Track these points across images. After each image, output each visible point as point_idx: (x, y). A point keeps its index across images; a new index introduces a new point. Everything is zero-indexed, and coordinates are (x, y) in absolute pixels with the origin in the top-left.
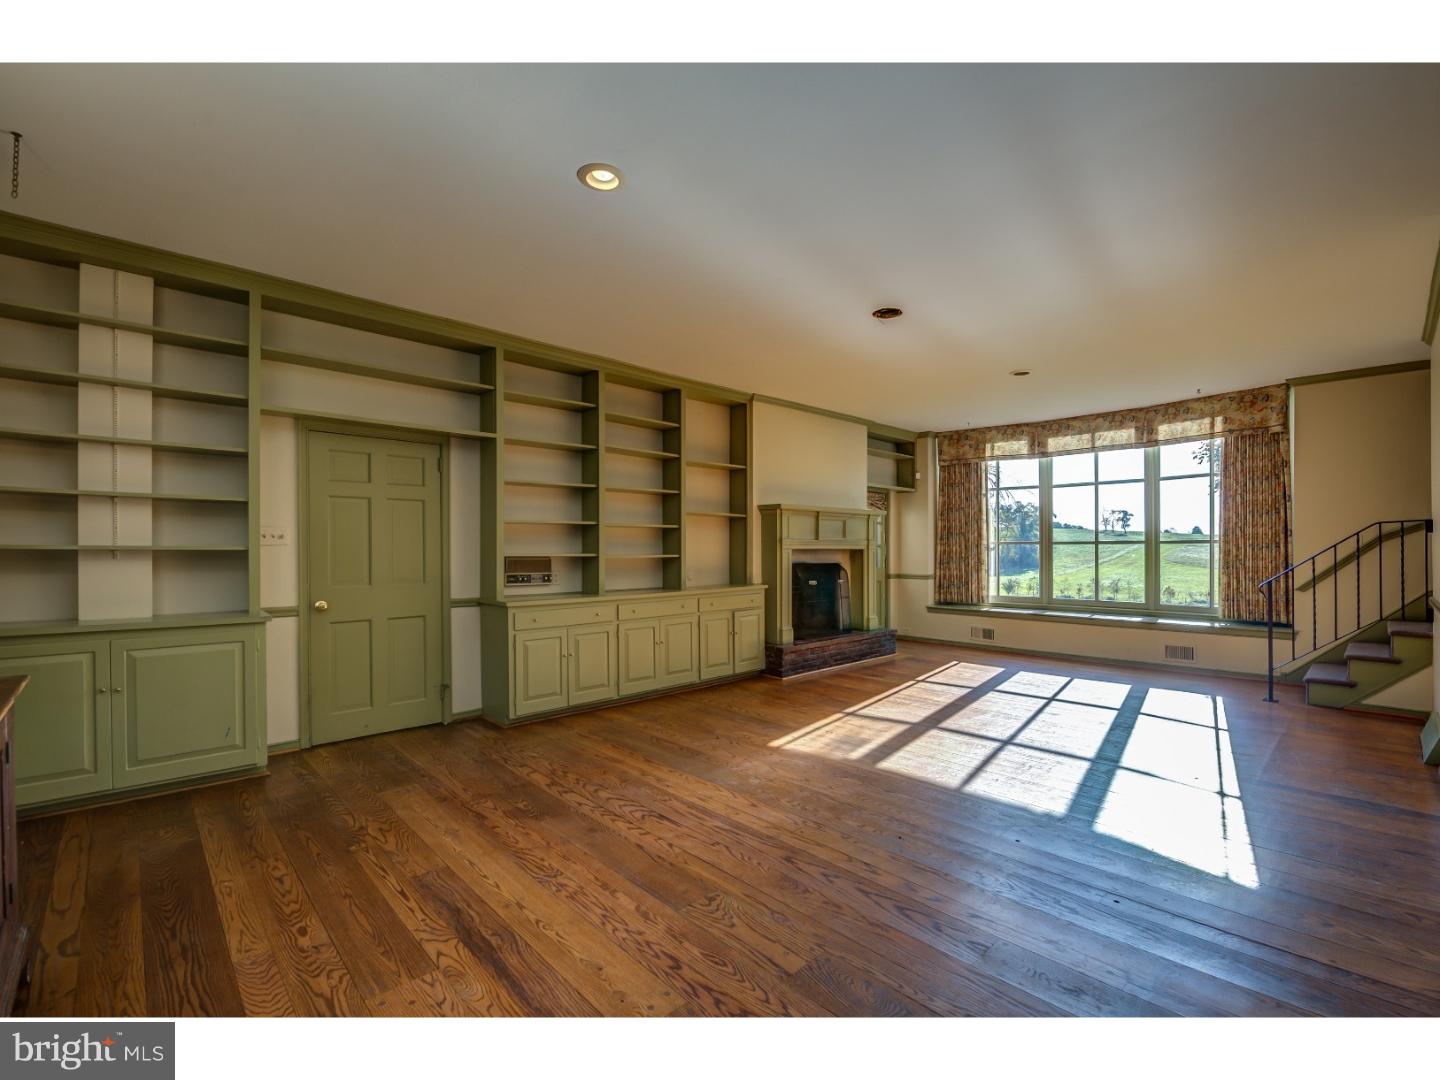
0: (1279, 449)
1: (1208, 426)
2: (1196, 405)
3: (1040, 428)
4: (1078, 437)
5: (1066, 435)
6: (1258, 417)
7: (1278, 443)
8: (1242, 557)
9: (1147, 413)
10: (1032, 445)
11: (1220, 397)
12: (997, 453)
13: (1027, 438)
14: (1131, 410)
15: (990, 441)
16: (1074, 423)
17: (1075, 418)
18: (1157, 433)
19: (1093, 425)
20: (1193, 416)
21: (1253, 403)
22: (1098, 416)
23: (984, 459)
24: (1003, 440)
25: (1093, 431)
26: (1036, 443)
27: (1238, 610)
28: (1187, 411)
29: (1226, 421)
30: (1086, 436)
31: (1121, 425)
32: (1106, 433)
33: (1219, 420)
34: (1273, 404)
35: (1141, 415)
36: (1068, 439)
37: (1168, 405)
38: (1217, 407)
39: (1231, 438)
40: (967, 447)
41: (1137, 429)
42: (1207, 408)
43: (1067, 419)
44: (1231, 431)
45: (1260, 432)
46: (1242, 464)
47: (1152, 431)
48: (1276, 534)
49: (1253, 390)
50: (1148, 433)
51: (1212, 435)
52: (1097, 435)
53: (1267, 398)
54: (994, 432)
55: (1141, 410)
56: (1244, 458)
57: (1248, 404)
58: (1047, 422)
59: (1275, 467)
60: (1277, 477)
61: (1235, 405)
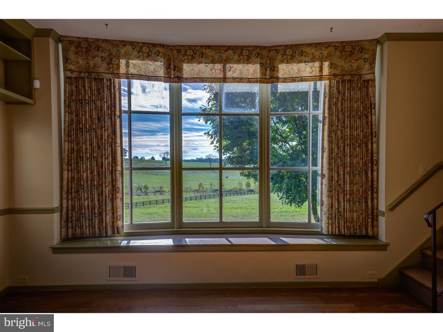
0: (367, 95)
1: (318, 69)
2: (308, 50)
3: (175, 52)
4: (211, 65)
5: (200, 63)
6: (355, 65)
7: (368, 89)
8: (341, 182)
9: (269, 51)
10: (168, 68)
11: (327, 45)
12: (132, 71)
13: (162, 59)
14: (257, 47)
15: (124, 57)
16: (207, 51)
17: (208, 47)
18: (277, 71)
19: (224, 56)
20: (306, 59)
21: (352, 53)
22: (229, 48)
23: (118, 76)
24: (138, 58)
25: (225, 61)
26: (172, 66)
27: (339, 227)
28: (302, 54)
29: (331, 66)
30: (219, 66)
31: (248, 60)
32: (235, 66)
33: (326, 64)
34: (366, 56)
35: (264, 52)
36: (202, 66)
37: (286, 47)
38: (325, 53)
39: (334, 82)
40: (98, 60)
41: (262, 65)
42: (317, 54)
43: (202, 46)
44: (335, 75)
45: (356, 79)
46: (342, 104)
47: (274, 69)
48: (365, 164)
49: (352, 42)
50: (270, 70)
51: (321, 78)
52: (228, 66)
53: (362, 50)
54: (129, 48)
55: (264, 48)
56: (343, 99)
57: (348, 53)
58: (183, 46)
59: (364, 109)
60: (367, 117)
61: (338, 53)
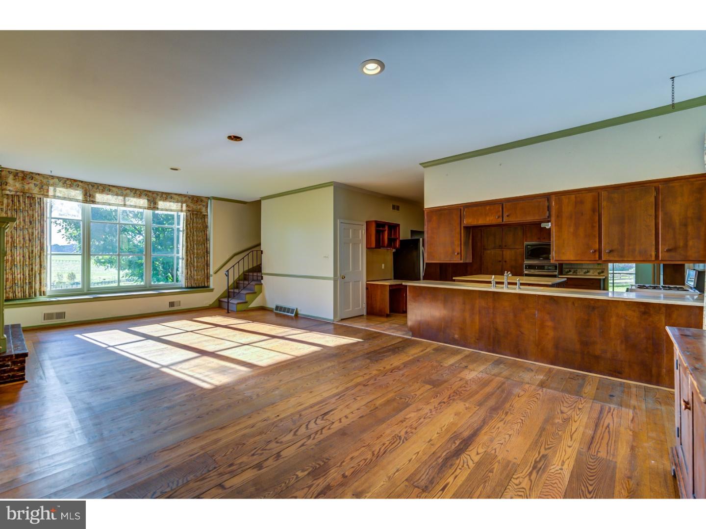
0: (205, 221)
1: (180, 207)
2: (175, 196)
3: (90, 187)
4: (116, 197)
5: (108, 194)
6: (199, 207)
7: (205, 219)
8: (192, 262)
9: (153, 194)
10: (85, 195)
11: (185, 196)
12: (58, 194)
13: (81, 189)
14: (145, 191)
15: (52, 185)
16: (114, 189)
17: (114, 186)
18: (158, 205)
19: (125, 192)
20: (174, 201)
21: (197, 202)
22: (128, 188)
23: (47, 196)
24: (63, 187)
25: (125, 196)
26: (88, 194)
27: (191, 283)
28: (171, 198)
29: (187, 206)
30: (121, 198)
31: (140, 196)
32: (132, 199)
33: (184, 205)
34: (204, 204)
35: (150, 194)
36: (110, 197)
37: (163, 193)
38: (184, 199)
39: (188, 214)
40: (32, 185)
41: (148, 200)
42: (180, 199)
43: (109, 185)
44: (189, 211)
45: (199, 213)
46: (192, 225)
47: (155, 203)
48: (204, 253)
49: (197, 196)
50: (154, 203)
51: (182, 211)
52: (127, 198)
53: (202, 201)
54: (56, 180)
55: (150, 192)
56: (193, 222)
57: (195, 201)
58: (96, 184)
59: (203, 228)
60: (204, 231)
61: (190, 200)
